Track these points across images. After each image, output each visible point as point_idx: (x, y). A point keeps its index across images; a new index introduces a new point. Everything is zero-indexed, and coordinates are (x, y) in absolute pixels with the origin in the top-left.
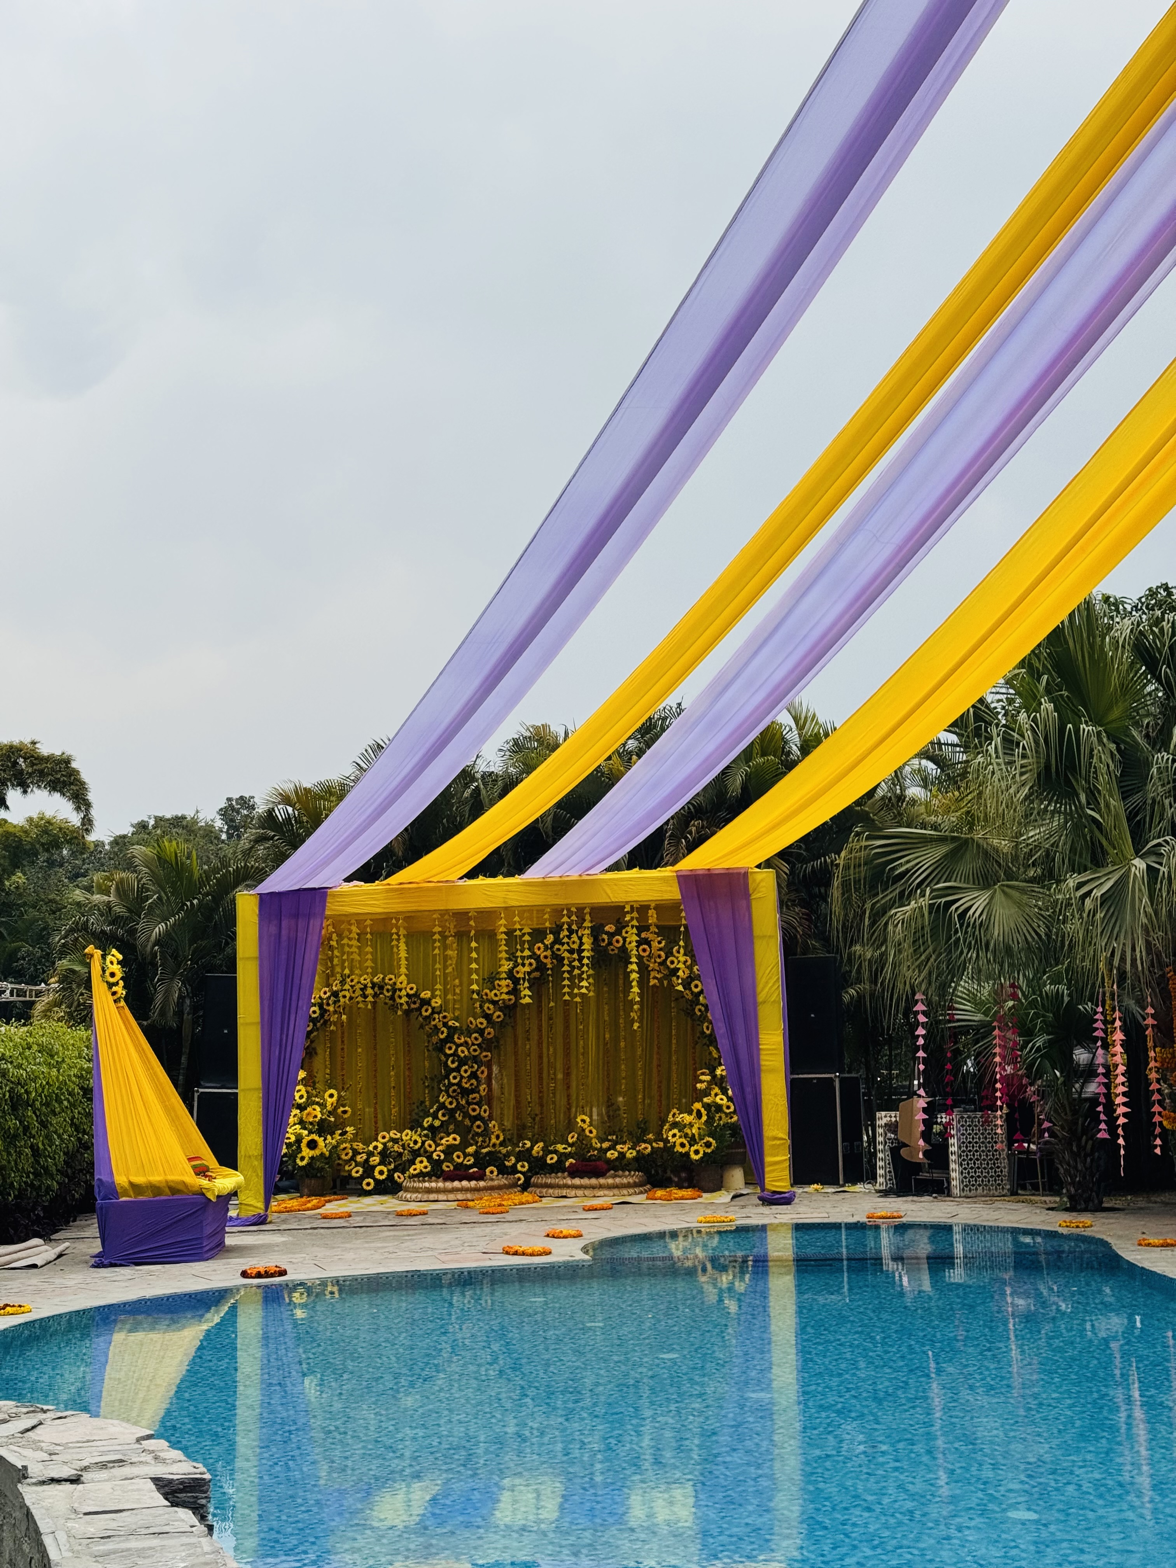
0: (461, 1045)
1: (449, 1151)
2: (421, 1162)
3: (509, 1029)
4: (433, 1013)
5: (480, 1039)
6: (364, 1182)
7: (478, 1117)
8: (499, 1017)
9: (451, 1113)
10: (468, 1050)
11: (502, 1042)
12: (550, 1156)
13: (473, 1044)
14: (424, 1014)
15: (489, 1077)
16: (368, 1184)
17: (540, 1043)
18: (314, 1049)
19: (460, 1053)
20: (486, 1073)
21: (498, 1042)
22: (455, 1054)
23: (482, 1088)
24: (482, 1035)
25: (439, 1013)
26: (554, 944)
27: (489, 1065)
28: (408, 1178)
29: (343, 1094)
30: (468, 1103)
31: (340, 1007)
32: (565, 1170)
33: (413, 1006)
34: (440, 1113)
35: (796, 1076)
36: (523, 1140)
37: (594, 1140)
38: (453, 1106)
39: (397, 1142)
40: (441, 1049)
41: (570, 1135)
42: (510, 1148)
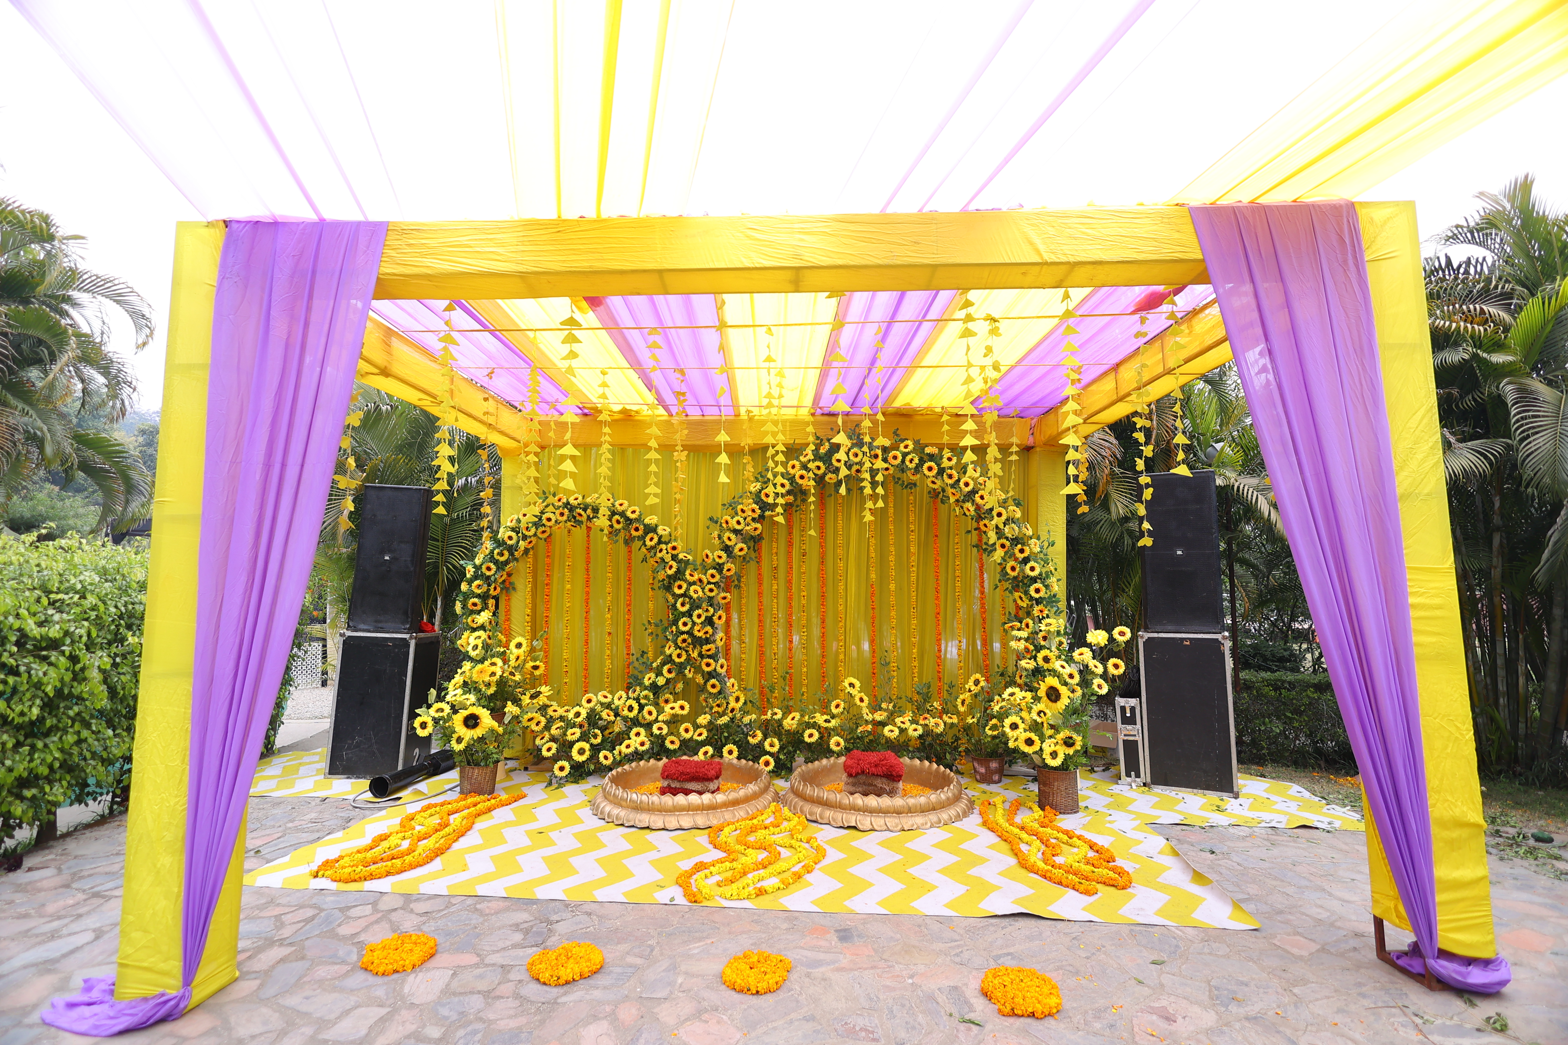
0: (694, 583)
1: (674, 722)
2: (638, 734)
3: (753, 565)
4: (660, 542)
5: (718, 577)
6: (556, 767)
7: (712, 675)
8: (741, 550)
9: (681, 667)
10: (703, 589)
11: (743, 581)
12: (808, 732)
13: (709, 583)
14: (648, 543)
15: (728, 624)
16: (562, 769)
17: (789, 585)
18: (511, 584)
19: (692, 593)
20: (724, 619)
21: (739, 581)
22: (684, 595)
23: (718, 637)
24: (720, 571)
25: (667, 544)
26: (813, 461)
27: (727, 608)
28: (618, 758)
29: (535, 643)
30: (701, 656)
31: (544, 532)
32: (829, 753)
33: (634, 533)
34: (666, 668)
35: (1155, 635)
36: (772, 708)
37: (865, 711)
38: (682, 660)
39: (608, 706)
40: (668, 588)
41: (834, 704)
42: (754, 716)
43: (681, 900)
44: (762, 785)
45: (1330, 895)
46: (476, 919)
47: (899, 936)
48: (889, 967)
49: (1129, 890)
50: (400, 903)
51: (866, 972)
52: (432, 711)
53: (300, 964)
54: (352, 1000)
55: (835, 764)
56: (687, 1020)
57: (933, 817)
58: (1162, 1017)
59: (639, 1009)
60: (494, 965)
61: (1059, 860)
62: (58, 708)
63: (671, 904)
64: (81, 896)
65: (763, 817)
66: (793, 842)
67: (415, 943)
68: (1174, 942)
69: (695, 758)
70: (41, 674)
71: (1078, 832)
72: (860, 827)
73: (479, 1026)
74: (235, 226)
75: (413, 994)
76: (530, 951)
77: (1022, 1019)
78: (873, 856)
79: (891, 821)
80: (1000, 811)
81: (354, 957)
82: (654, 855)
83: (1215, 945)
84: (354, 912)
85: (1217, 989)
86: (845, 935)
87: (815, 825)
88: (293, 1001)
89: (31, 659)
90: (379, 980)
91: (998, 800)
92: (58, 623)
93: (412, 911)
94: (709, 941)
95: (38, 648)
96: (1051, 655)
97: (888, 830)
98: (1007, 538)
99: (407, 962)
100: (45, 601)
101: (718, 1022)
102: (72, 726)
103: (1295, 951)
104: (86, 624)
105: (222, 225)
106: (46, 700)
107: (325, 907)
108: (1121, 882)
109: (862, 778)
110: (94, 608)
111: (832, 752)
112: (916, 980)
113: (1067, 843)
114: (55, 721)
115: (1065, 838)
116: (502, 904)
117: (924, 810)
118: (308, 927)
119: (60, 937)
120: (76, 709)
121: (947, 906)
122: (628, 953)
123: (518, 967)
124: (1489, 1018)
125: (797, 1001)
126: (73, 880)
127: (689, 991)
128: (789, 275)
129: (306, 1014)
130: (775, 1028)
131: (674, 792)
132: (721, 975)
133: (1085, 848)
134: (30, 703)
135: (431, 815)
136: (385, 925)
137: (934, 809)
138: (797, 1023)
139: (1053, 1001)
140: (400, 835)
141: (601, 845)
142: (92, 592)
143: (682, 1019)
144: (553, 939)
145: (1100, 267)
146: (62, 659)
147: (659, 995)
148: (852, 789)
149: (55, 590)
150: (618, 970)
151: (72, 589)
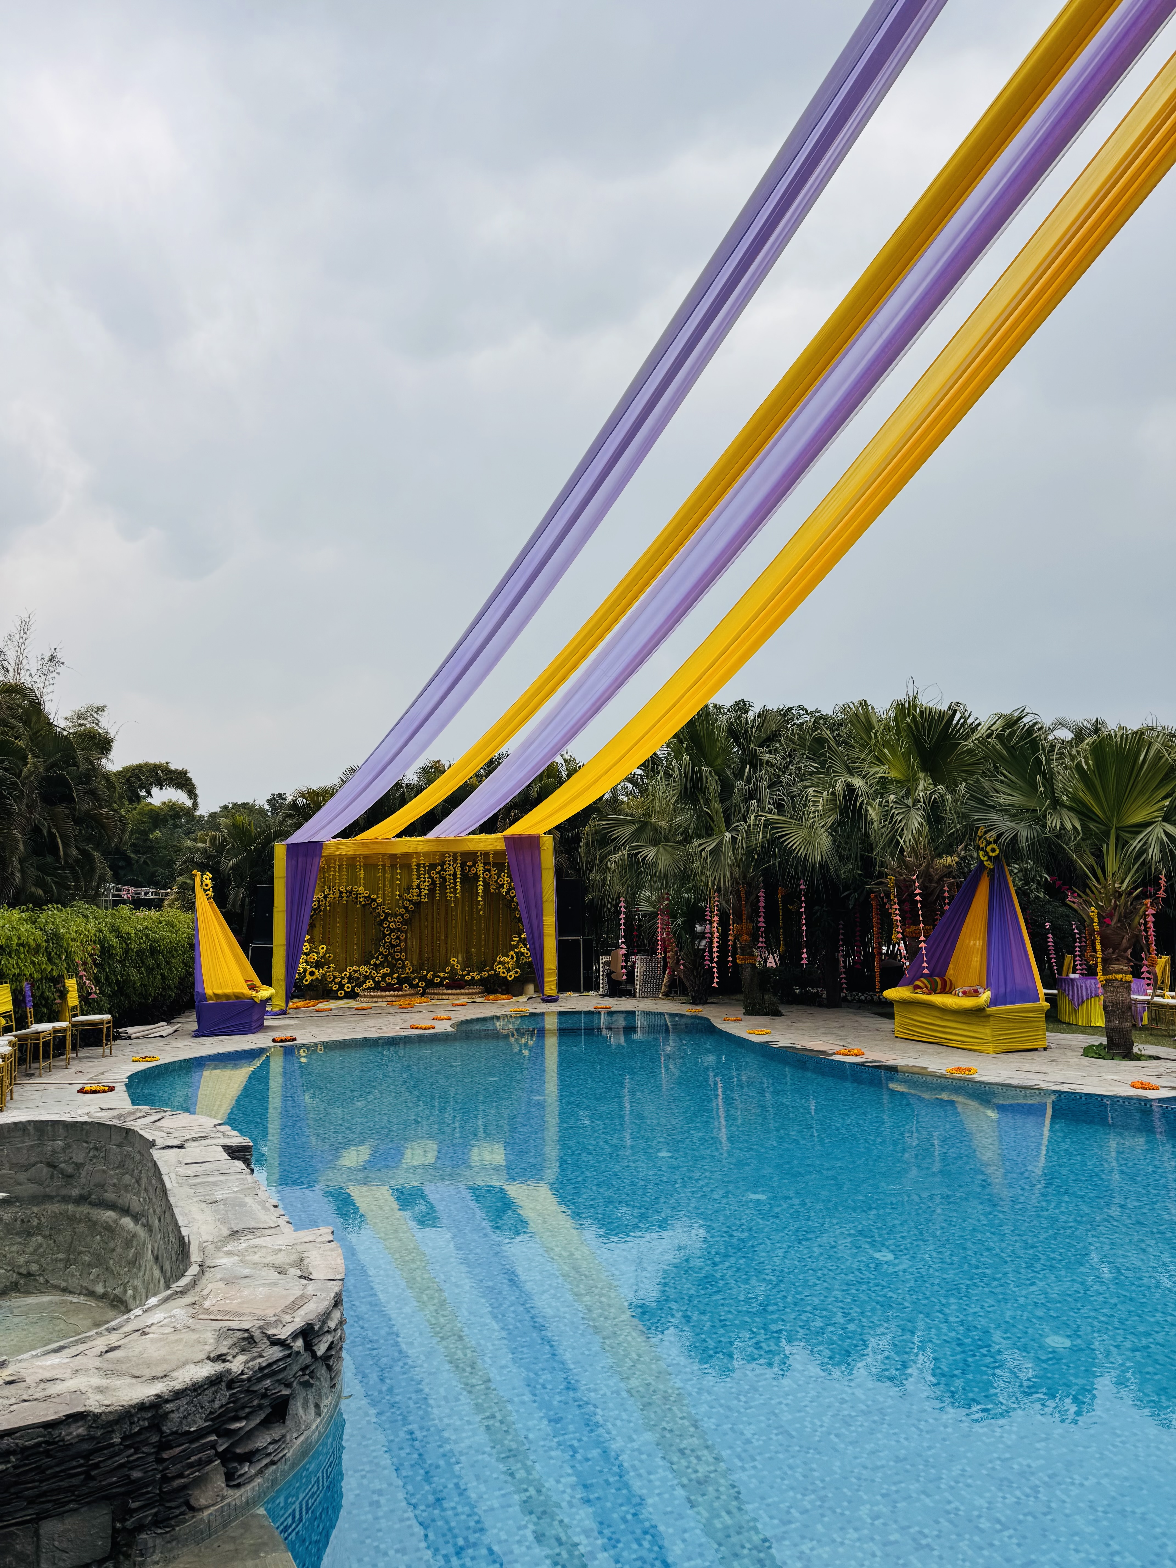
0: (392, 922)
1: (384, 976)
2: (369, 982)
3: (417, 914)
4: (377, 906)
6: (339, 993)
7: (400, 959)
8: (411, 908)
9: (386, 957)
10: (396, 925)
12: (436, 979)
13: (398, 922)
14: (373, 906)
15: (406, 939)
16: (341, 993)
17: (432, 921)
18: (314, 925)
19: (391, 926)
20: (404, 937)
21: (411, 921)
22: (388, 927)
23: (402, 944)
24: (402, 917)
25: (380, 906)
27: (406, 932)
28: (362, 990)
30: (395, 951)
33: (368, 902)
34: (380, 957)
36: (423, 971)
37: (458, 970)
38: (387, 953)
39: (358, 971)
40: (381, 925)
41: (446, 968)
42: (415, 974)
44: (417, 998)
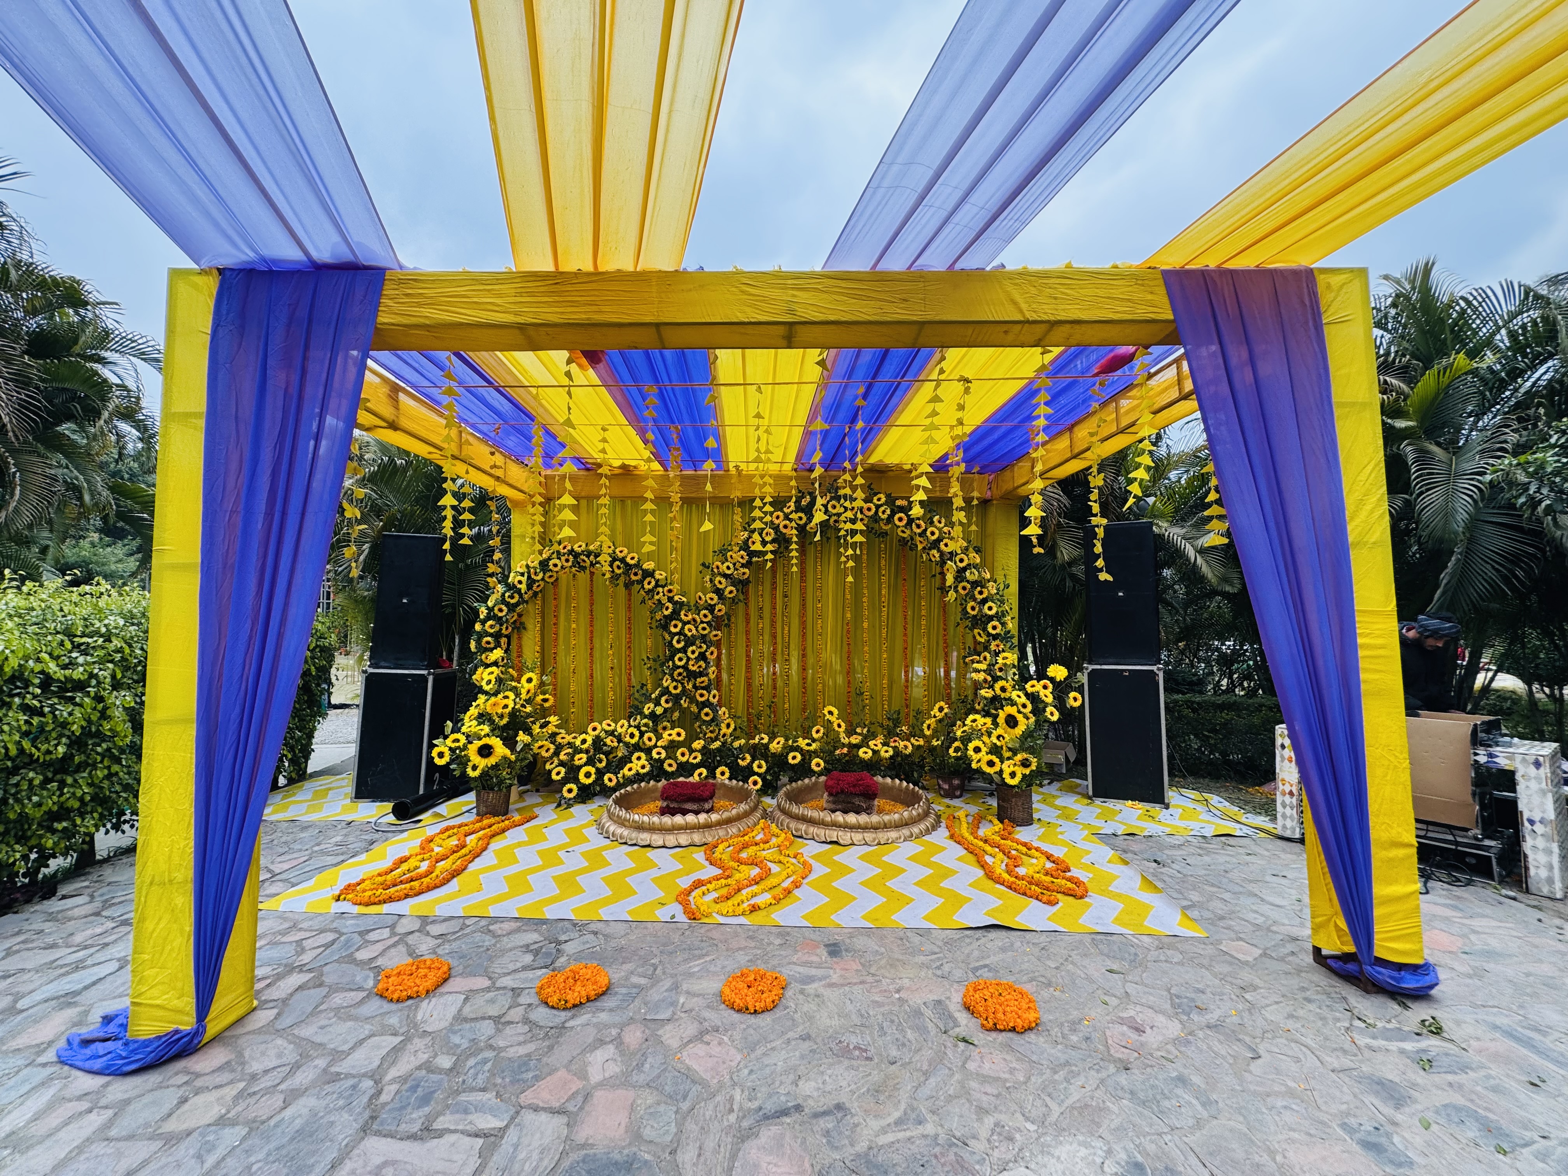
0: (689, 622)
1: (672, 747)
2: (639, 758)
3: (741, 605)
4: (657, 585)
5: (710, 617)
6: (565, 789)
7: (707, 704)
8: (731, 592)
9: (677, 698)
10: (697, 628)
11: (733, 619)
12: (791, 755)
13: (702, 622)
14: (647, 587)
15: (719, 658)
16: (570, 790)
17: (773, 623)
18: (522, 624)
19: (687, 632)
20: (715, 654)
21: (729, 620)
22: (680, 633)
23: (711, 670)
24: (712, 611)
25: (663, 587)
26: (796, 512)
27: (718, 645)
28: (621, 780)
29: (544, 678)
30: (695, 687)
31: (551, 577)
32: (811, 773)
33: (634, 578)
34: (663, 699)
35: (1098, 667)
36: (760, 733)
37: (842, 735)
38: (678, 691)
39: (611, 733)
40: (665, 627)
41: (815, 729)
42: (743, 741)
43: (681, 917)
44: (752, 804)
45: (1263, 900)
46: (488, 941)
47: (883, 950)
48: (877, 981)
49: (1086, 899)
50: (417, 926)
51: (856, 987)
52: (449, 742)
53: (318, 990)
54: (367, 1028)
55: (816, 783)
56: (690, 1041)
57: (905, 832)
58: (1130, 1027)
59: (644, 1032)
60: (504, 988)
61: (1021, 871)
62: (87, 745)
63: (672, 921)
64: (110, 925)
65: (754, 834)
66: (782, 858)
67: (430, 968)
68: (1132, 950)
69: (691, 779)
70: (65, 714)
71: (1035, 844)
72: (842, 842)
73: (490, 1054)
74: (228, 273)
75: (426, 1022)
76: (539, 972)
77: (1004, 1034)
78: (854, 870)
79: (869, 836)
80: (965, 825)
81: (370, 983)
82: (654, 873)
83: (1169, 953)
84: (372, 936)
85: (1178, 997)
86: (834, 950)
87: (800, 840)
88: (307, 1031)
89: (56, 700)
90: (394, 1007)
91: (961, 814)
92: (82, 665)
93: (428, 934)
94: (708, 959)
95: (63, 689)
96: (1008, 686)
97: (866, 844)
98: (968, 581)
99: (421, 988)
100: (69, 646)
101: (720, 1044)
102: (102, 762)
103: (1240, 956)
104: (110, 666)
105: (215, 272)
106: (73, 738)
107: (344, 930)
108: (1079, 892)
109: (842, 797)
110: (119, 650)
111: (813, 773)
112: (903, 994)
113: (1026, 855)
114: (83, 757)
115: (1024, 849)
116: (514, 925)
117: (898, 826)
118: (327, 951)
119: (84, 968)
120: (104, 746)
121: (926, 918)
122: (632, 973)
123: (527, 991)
124: (1423, 1021)
125: (793, 1020)
126: (104, 908)
127: (691, 1010)
128: (781, 330)
129: (320, 1044)
130: (773, 1049)
131: (673, 812)
132: (721, 994)
133: (1043, 859)
134: (56, 742)
135: (449, 837)
136: (402, 948)
137: (906, 824)
138: (793, 1043)
139: (1032, 1016)
140: (419, 857)
141: (606, 864)
142: (117, 635)
143: (685, 1041)
144: (563, 960)
145: (1077, 327)
146: (87, 700)
147: (662, 1017)
148: (833, 806)
149: (79, 633)
150: (624, 991)
151: (97, 633)
